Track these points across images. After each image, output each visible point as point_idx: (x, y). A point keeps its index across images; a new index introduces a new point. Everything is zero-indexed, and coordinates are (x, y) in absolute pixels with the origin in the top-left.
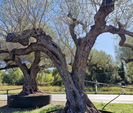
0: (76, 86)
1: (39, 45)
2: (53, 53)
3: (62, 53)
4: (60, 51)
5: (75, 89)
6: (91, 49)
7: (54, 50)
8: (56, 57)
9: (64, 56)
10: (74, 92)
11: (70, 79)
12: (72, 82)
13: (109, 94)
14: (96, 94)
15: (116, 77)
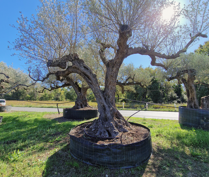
0: (106, 101)
1: (73, 68)
2: (84, 74)
3: (93, 74)
4: (91, 73)
5: (105, 104)
6: (118, 70)
7: (85, 71)
8: (88, 77)
9: (95, 76)
10: (104, 106)
11: (101, 95)
12: (103, 98)
13: (159, 111)
14: (146, 110)
15: (171, 95)
